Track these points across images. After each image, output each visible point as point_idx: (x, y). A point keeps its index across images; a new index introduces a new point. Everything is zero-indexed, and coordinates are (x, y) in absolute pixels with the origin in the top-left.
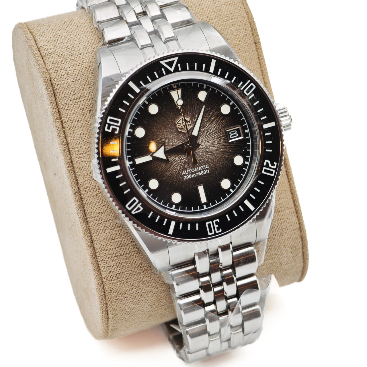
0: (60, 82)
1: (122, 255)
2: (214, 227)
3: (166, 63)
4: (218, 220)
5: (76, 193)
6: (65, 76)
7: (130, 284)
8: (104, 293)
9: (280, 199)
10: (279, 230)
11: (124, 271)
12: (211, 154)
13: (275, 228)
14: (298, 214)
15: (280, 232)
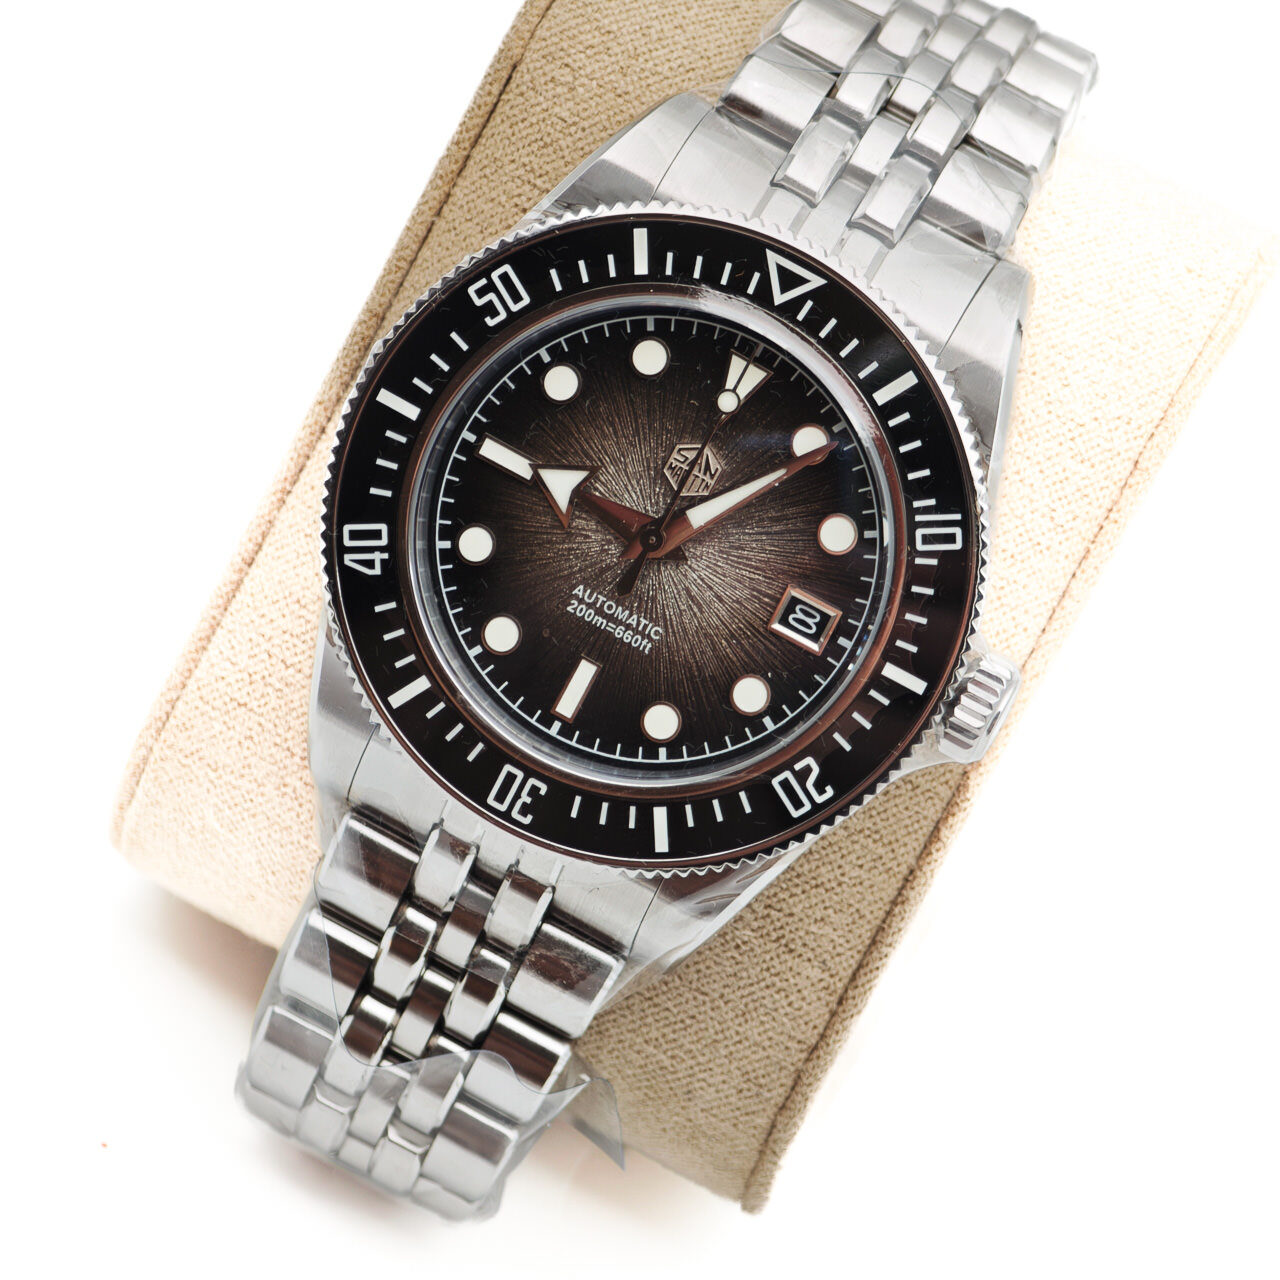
0: (531, 93)
1: (285, 663)
2: (517, 796)
3: (780, 268)
4: (543, 789)
5: (320, 403)
6: (559, 90)
7: (245, 758)
8: (164, 718)
9: (822, 919)
10: (750, 998)
11: (256, 709)
12: (696, 610)
13: (742, 983)
14: (841, 1009)
15: (746, 1005)
